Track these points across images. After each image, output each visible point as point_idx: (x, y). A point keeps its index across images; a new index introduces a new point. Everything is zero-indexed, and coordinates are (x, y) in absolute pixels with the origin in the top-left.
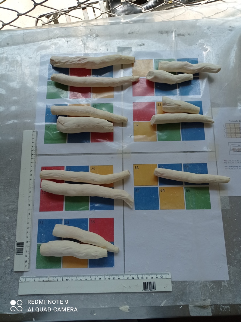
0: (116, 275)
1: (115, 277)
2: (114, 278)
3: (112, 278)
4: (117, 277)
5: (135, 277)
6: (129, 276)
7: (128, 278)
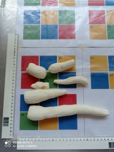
0: (89, 137)
1: (88, 138)
2: (87, 140)
3: (86, 139)
4: (89, 139)
5: (103, 139)
6: (99, 138)
7: (98, 140)
